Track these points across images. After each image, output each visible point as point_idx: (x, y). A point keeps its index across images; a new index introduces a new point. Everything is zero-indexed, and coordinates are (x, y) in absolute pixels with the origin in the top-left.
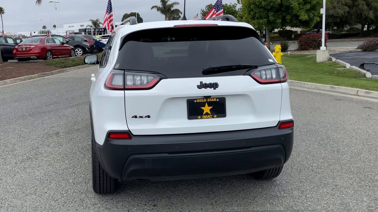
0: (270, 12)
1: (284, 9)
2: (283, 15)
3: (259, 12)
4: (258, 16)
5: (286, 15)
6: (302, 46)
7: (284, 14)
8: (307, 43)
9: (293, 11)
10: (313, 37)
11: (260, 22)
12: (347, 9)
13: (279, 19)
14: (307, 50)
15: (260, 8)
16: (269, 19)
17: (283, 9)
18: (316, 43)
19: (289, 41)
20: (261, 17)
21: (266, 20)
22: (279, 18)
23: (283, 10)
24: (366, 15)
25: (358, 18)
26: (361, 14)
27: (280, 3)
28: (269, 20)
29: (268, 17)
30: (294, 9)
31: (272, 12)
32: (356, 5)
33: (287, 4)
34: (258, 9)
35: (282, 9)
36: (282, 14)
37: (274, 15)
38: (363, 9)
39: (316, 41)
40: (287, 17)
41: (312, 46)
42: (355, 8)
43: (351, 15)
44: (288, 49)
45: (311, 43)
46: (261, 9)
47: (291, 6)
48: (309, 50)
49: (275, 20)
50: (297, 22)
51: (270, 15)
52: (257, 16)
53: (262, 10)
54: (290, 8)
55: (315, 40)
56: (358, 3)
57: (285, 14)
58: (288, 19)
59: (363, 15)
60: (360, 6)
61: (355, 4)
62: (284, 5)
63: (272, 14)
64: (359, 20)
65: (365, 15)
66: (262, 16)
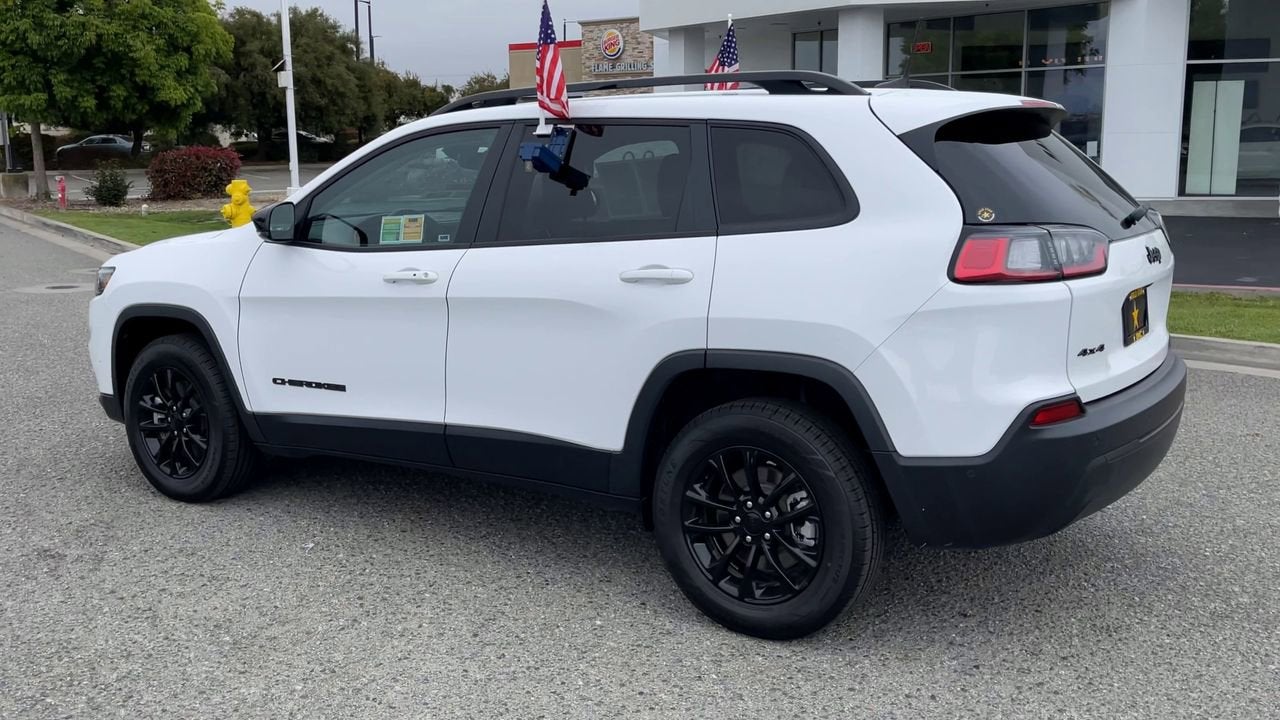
0: (54, 71)
1: (103, 62)
2: (99, 83)
3: (13, 67)
4: (10, 82)
5: (109, 83)
6: (166, 185)
7: (102, 81)
8: (185, 176)
9: (137, 71)
10: (198, 158)
11: (21, 102)
12: (225, 77)
13: (85, 94)
14: (185, 198)
15: (15, 53)
16: (54, 96)
17: (98, 62)
18: (210, 175)
19: (128, 171)
20: (22, 87)
21: (43, 96)
22: (87, 91)
23: (99, 68)
24: (278, 98)
25: (255, 107)
26: (263, 94)
27: (94, 42)
28: (52, 96)
29: (48, 87)
30: (139, 66)
31: (63, 71)
32: (246, 66)
33: (116, 50)
34: (9, 58)
35: (95, 61)
36: (93, 81)
37: (66, 80)
38: (269, 79)
39: (211, 170)
40: (115, 92)
41: (200, 184)
42: (245, 76)
43: (236, 97)
44: (128, 197)
45: (195, 177)
46: (20, 57)
47: (131, 55)
48: (190, 199)
49: (75, 98)
50: (143, 108)
51: (54, 81)
52: (6, 81)
53: (23, 61)
54: (124, 62)
55: (205, 169)
56: (251, 60)
57: (105, 80)
58: (119, 96)
59: (268, 96)
60: (259, 71)
61: (242, 63)
62: (105, 50)
63: (62, 77)
64: (257, 111)
65: (275, 97)
66: (27, 82)
